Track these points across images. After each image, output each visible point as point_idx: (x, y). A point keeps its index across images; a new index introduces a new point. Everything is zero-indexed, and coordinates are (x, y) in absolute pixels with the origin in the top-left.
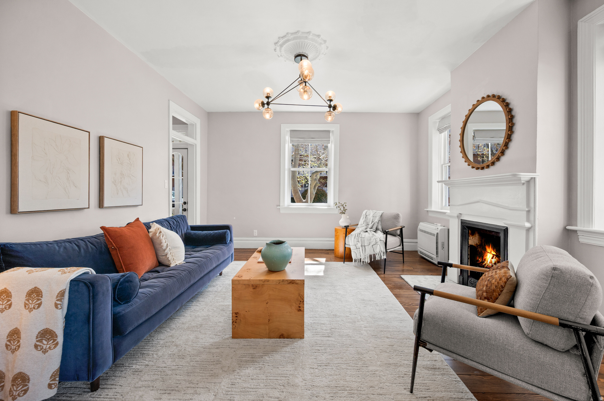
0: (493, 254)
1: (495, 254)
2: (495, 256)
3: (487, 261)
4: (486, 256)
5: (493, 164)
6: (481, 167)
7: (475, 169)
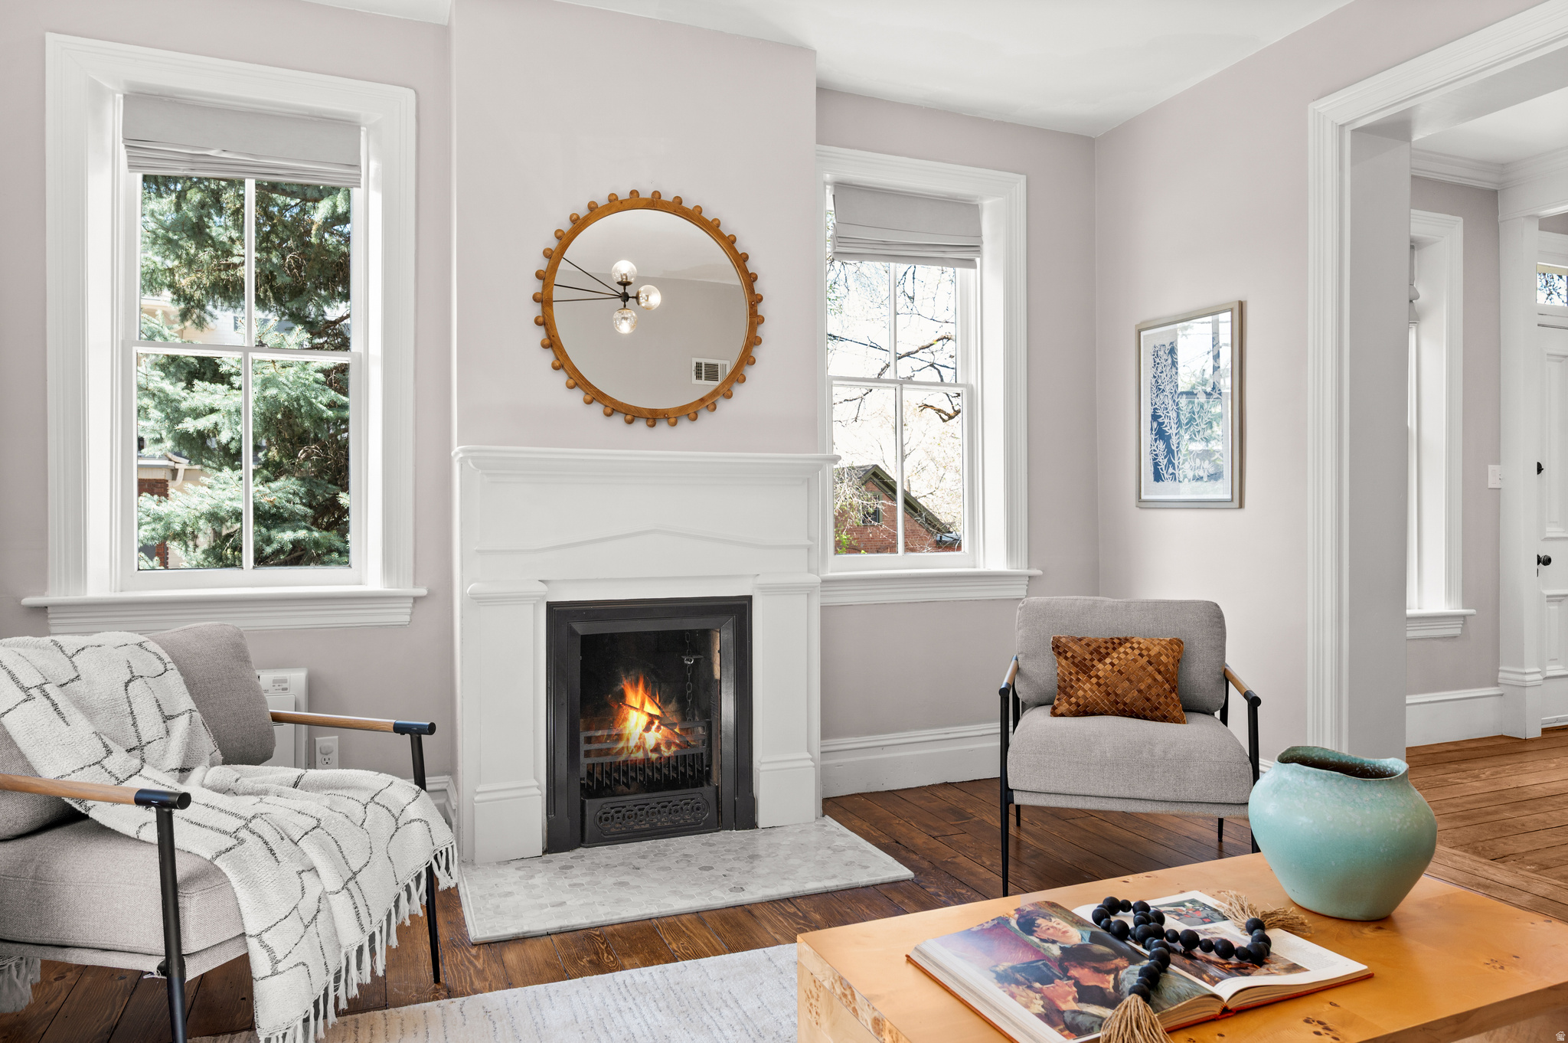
0: (650, 715)
1: (656, 712)
2: (657, 722)
3: (625, 739)
4: (625, 719)
5: (692, 415)
6: (653, 417)
7: (618, 420)
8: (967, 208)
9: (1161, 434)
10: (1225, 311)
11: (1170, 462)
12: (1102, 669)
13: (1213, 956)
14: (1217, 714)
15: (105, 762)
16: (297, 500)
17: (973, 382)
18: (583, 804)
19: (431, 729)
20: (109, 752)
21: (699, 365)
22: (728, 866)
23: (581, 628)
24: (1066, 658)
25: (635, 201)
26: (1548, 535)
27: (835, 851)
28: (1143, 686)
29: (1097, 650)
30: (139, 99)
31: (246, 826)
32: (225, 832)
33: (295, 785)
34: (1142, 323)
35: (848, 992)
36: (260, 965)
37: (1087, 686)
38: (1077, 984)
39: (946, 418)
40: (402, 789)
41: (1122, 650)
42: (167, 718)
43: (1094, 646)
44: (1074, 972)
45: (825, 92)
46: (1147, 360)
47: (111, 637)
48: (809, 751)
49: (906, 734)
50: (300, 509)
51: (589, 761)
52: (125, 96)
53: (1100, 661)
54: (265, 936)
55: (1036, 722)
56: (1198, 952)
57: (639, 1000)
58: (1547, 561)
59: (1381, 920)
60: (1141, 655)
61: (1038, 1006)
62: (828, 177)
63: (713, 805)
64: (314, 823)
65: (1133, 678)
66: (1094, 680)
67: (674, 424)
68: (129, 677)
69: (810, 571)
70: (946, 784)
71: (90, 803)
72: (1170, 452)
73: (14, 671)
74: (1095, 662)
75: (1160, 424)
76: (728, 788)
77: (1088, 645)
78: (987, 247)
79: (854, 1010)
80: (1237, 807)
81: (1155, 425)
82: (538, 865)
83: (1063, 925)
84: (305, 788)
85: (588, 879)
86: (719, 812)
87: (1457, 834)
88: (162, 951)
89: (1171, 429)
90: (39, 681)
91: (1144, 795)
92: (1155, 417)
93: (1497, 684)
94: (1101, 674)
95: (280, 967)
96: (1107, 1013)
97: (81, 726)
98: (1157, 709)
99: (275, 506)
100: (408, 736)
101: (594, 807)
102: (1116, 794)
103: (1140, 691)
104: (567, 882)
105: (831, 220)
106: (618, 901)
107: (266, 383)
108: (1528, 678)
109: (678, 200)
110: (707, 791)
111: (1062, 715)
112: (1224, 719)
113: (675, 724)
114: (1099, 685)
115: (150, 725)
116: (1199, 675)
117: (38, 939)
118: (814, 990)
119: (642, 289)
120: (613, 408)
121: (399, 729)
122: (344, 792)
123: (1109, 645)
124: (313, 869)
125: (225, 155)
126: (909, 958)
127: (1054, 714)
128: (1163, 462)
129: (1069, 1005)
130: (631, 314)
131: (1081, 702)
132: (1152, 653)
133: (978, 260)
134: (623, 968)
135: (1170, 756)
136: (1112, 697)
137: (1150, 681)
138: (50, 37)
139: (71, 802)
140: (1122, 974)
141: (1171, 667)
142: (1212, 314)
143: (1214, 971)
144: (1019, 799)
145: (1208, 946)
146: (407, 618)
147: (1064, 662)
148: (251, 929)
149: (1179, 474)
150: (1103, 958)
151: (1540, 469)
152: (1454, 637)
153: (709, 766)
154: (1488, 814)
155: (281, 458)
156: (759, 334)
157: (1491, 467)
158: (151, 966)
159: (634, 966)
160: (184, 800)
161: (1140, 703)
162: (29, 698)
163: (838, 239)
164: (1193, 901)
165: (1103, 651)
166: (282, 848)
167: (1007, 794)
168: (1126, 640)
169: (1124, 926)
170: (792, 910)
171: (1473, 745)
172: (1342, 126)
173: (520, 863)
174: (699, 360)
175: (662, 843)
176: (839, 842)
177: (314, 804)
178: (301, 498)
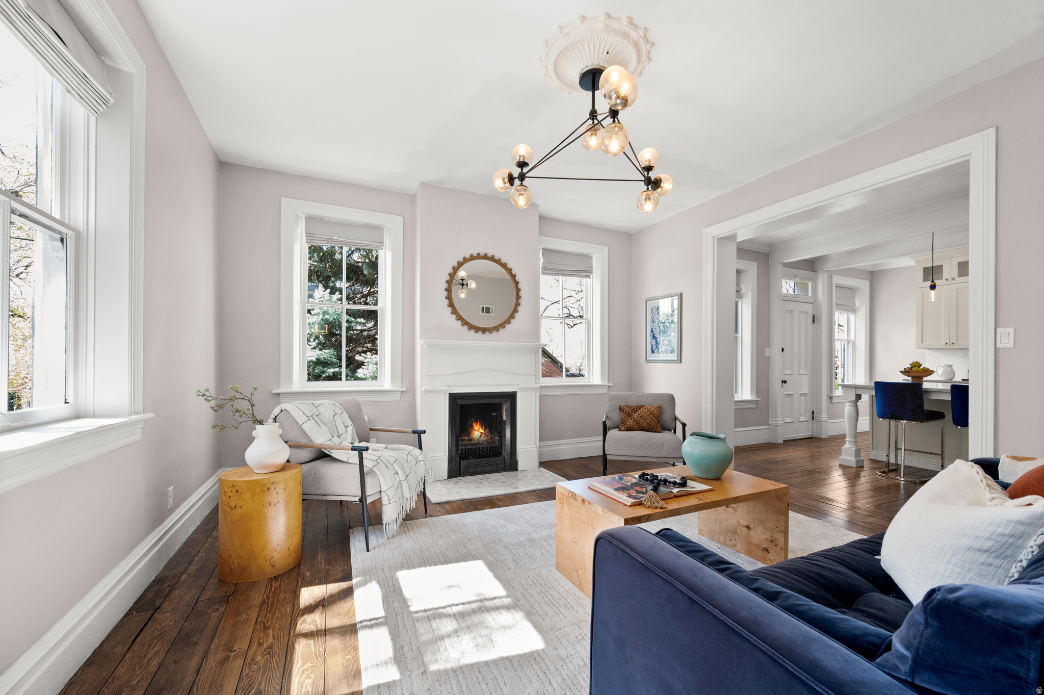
0: (481, 433)
2: (483, 435)
3: (473, 440)
5: (497, 330)
6: (484, 330)
7: (473, 331)
8: (587, 258)
9: (654, 337)
10: (676, 296)
11: (657, 347)
12: (635, 415)
13: (672, 485)
14: (673, 431)
15: (332, 440)
16: (334, 357)
17: (589, 318)
18: (460, 462)
19: (424, 432)
20: (333, 437)
21: (483, 308)
22: (512, 481)
23: (460, 402)
24: (623, 412)
25: (479, 257)
26: (786, 373)
27: (546, 477)
28: (649, 421)
29: (634, 410)
30: (310, 219)
31: (379, 459)
32: (373, 460)
33: (386, 448)
34: (648, 299)
35: (573, 495)
36: (385, 500)
37: (630, 421)
38: (636, 490)
39: (570, 327)
40: (417, 451)
41: (642, 409)
42: (346, 427)
43: (633, 408)
44: (634, 488)
45: (542, 218)
46: (649, 311)
47: (326, 402)
48: (535, 445)
49: (567, 440)
50: (335, 360)
51: (462, 448)
52: (306, 218)
53: (635, 413)
54: (387, 492)
55: (613, 434)
56: (667, 484)
57: (493, 517)
58: (785, 382)
59: (718, 479)
60: (648, 411)
61: (626, 494)
62: (540, 247)
63: (503, 464)
64: (396, 459)
65: (645, 418)
66: (633, 419)
67: (491, 333)
68: (334, 414)
69: (536, 383)
70: (580, 458)
71: (331, 451)
72: (657, 343)
73: (304, 411)
74: (633, 413)
75: (654, 334)
76: (508, 457)
77: (631, 408)
78: (594, 271)
79: (576, 499)
80: (679, 459)
81: (652, 334)
82: (446, 482)
83: (631, 478)
84: (388, 449)
85: (465, 486)
86: (505, 466)
87: (751, 471)
88: (360, 495)
89: (657, 336)
90: (311, 414)
91: (649, 455)
92: (652, 331)
93: (768, 425)
94: (635, 417)
95: (391, 501)
96: (644, 495)
97: (325, 429)
98: (653, 428)
99: (325, 359)
100: (417, 434)
101: (464, 463)
102: (640, 455)
103: (648, 423)
104: (458, 487)
105: (541, 260)
106: (478, 492)
107: (325, 313)
108: (778, 422)
109: (493, 256)
110: (501, 458)
111: (622, 431)
112: (675, 432)
113: (488, 436)
114: (634, 420)
115: (341, 429)
116: (666, 417)
117: (316, 493)
118: (562, 497)
119: (469, 282)
120: (471, 327)
121: (414, 432)
122: (402, 451)
123: (638, 408)
124: (397, 473)
125: (339, 239)
126: (589, 487)
127: (619, 430)
128: (655, 347)
129: (634, 494)
130: (465, 291)
131: (629, 426)
132: (652, 410)
133: (591, 276)
134: (485, 509)
135: (657, 443)
136: (639, 425)
137: (651, 419)
138: (283, 199)
139: (324, 450)
140: (647, 488)
141: (657, 415)
142: (672, 297)
143: (672, 487)
144: (609, 457)
145: (670, 482)
146: (399, 398)
147: (623, 413)
148: (383, 489)
149: (660, 351)
150: (642, 485)
151: (783, 350)
152: (754, 408)
153: (501, 450)
154: (763, 466)
155: (325, 341)
156: (519, 302)
157: (766, 349)
158: (357, 499)
159: (487, 509)
160: (367, 449)
161: (648, 427)
162: (309, 420)
163: (544, 268)
164: (666, 475)
165: (636, 410)
166: (389, 466)
167: (605, 455)
168: (643, 406)
169: (648, 478)
170: (535, 494)
171: (760, 445)
172: (714, 237)
173: (441, 481)
174: (483, 306)
175: (487, 475)
176: (547, 475)
177: (394, 454)
178: (335, 356)
